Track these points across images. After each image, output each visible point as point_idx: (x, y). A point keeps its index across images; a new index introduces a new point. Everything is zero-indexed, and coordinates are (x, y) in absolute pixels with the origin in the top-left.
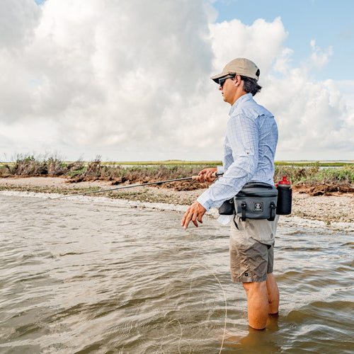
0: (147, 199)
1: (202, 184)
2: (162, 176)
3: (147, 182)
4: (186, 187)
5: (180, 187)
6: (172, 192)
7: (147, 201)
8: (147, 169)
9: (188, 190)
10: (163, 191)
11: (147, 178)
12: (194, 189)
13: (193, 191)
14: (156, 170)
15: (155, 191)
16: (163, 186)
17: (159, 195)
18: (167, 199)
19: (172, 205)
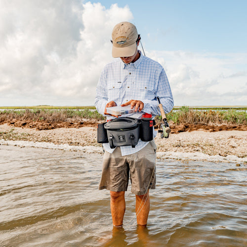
0: (11, 138)
1: (59, 125)
2: (27, 118)
3: (13, 123)
4: (46, 127)
5: (41, 127)
6: (34, 131)
7: (10, 139)
8: (15, 112)
9: (47, 129)
10: (27, 130)
11: (14, 120)
12: (53, 128)
13: (51, 130)
14: (22, 113)
15: (19, 130)
16: (26, 126)
17: (23, 134)
18: (29, 137)
19: (32, 142)
